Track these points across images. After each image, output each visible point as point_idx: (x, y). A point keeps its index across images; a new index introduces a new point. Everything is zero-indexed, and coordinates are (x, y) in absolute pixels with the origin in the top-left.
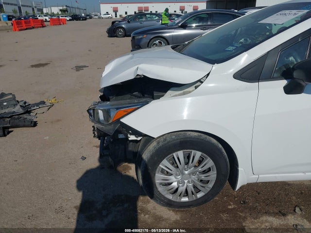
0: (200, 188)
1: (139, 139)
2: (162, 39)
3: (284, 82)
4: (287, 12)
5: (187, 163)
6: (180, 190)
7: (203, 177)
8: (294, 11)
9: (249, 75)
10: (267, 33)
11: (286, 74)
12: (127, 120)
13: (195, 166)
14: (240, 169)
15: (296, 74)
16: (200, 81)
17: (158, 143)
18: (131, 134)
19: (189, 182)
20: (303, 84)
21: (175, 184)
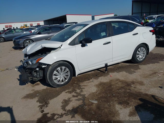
0: (66, 78)
1: (46, 66)
2: (30, 40)
3: (81, 44)
4: (78, 27)
5: (61, 71)
6: (60, 80)
7: (66, 74)
8: (80, 27)
9: (72, 44)
10: (75, 32)
11: (81, 42)
12: (41, 61)
13: (64, 72)
14: (76, 69)
15: (83, 42)
16: (60, 47)
17: (52, 67)
18: (43, 66)
19: (63, 77)
20: (85, 44)
21: (59, 79)
